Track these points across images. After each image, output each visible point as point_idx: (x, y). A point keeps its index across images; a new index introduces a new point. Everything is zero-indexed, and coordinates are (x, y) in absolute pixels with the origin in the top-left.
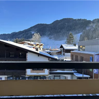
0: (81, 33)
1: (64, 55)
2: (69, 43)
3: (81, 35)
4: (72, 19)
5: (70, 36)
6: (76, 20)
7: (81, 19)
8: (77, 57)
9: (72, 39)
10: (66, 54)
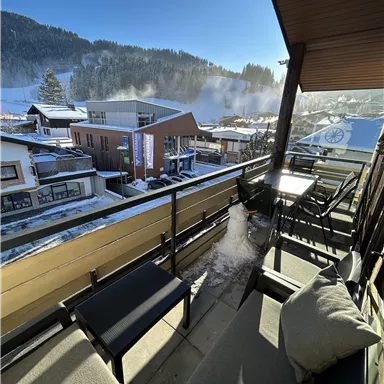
0: (72, 74)
1: (49, 134)
2: (50, 100)
3: (72, 80)
4: (31, 20)
5: (50, 80)
6: (45, 27)
7: (60, 29)
8: (90, 137)
9: (56, 89)
10: (53, 130)
